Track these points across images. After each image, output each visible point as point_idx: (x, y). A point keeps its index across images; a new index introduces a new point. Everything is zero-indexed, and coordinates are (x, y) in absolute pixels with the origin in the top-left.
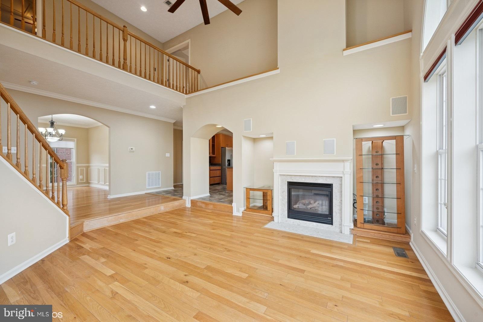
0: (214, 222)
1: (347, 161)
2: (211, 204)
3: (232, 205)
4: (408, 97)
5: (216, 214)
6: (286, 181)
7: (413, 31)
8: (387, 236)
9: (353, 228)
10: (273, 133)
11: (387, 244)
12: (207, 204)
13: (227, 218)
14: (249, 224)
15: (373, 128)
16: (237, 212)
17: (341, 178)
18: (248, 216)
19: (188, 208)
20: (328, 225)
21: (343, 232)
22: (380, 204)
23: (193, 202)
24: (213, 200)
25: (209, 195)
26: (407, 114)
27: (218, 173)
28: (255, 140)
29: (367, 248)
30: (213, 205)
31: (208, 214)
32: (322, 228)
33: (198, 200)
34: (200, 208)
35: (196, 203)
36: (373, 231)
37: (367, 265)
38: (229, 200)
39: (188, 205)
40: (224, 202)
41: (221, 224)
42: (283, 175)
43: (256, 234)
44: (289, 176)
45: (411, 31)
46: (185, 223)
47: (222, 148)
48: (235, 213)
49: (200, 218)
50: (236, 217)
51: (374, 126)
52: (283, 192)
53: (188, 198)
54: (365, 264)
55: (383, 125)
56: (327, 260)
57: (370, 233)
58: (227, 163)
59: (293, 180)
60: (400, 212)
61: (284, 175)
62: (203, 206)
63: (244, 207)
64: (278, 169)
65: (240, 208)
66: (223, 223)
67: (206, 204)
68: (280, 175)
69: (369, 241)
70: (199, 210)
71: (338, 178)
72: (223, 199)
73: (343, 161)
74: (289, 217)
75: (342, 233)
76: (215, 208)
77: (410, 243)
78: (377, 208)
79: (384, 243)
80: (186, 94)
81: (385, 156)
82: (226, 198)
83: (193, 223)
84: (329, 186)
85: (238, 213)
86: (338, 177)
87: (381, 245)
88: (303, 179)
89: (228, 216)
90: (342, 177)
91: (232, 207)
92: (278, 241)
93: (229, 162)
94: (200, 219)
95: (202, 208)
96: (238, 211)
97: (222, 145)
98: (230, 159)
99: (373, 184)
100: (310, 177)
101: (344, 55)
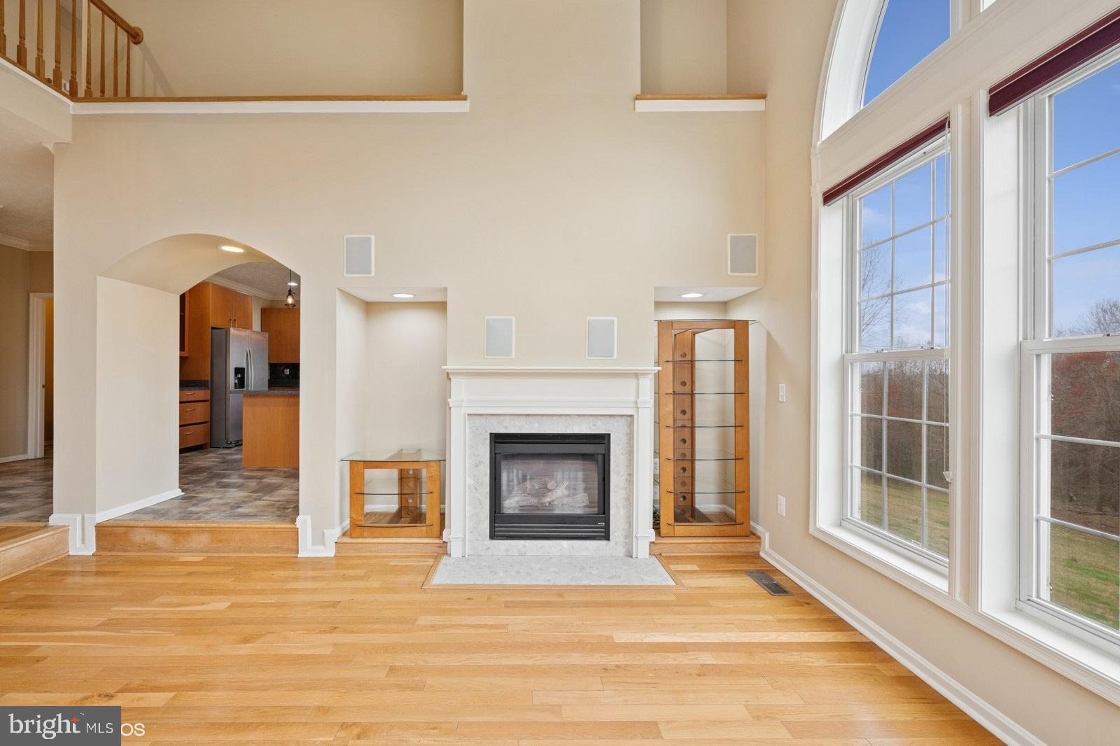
0: (234, 606)
1: (645, 374)
2: (201, 531)
3: (293, 521)
4: (757, 237)
5: (229, 564)
6: (486, 432)
7: (768, 98)
8: (721, 546)
9: (654, 540)
10: (446, 288)
11: (731, 566)
12: (176, 533)
13: (280, 573)
14: (376, 584)
15: (680, 300)
16: (313, 544)
17: (629, 419)
18: (358, 554)
19: (82, 560)
20: (599, 542)
21: (634, 555)
22: (688, 473)
23: (105, 533)
24: (206, 513)
25: (179, 493)
26: (756, 274)
27: (200, 412)
28: (370, 308)
29: (709, 588)
30: (211, 531)
31: (190, 574)
32: (584, 553)
33: (133, 523)
34: (145, 551)
35: (126, 533)
36: (695, 540)
37: (753, 641)
38: (269, 506)
39: (82, 545)
40: (255, 515)
41: (266, 605)
42: (476, 415)
43: (424, 620)
44: (494, 417)
45: (764, 97)
46: (84, 639)
47: (212, 328)
48: (308, 549)
49: (161, 599)
50: (315, 563)
51: (683, 296)
52: (476, 466)
53: (79, 518)
54: (746, 640)
55: (701, 295)
56: (671, 659)
57: (687, 545)
58: (232, 380)
59: (506, 428)
60: (741, 489)
61: (481, 415)
62: (162, 540)
63: (342, 521)
64: (463, 395)
65: (325, 531)
66: (273, 599)
67: (174, 533)
68: (469, 415)
69: (695, 568)
70: (143, 563)
71: (623, 418)
72: (244, 502)
73: (636, 375)
74: (493, 536)
75: (631, 556)
76: (220, 541)
77: (762, 554)
78: (684, 484)
79: (723, 565)
80: (73, 95)
81: (697, 365)
82: (255, 499)
83: (135, 633)
84: (602, 440)
85: (321, 547)
86: (623, 416)
87: (723, 571)
88: (536, 425)
89: (283, 564)
90: (632, 416)
91: (296, 532)
92: (505, 626)
93: (239, 376)
94: (163, 605)
95: (158, 549)
96: (320, 539)
97: (214, 319)
98: (245, 366)
99: (674, 428)
100: (555, 418)
101: (637, 110)
